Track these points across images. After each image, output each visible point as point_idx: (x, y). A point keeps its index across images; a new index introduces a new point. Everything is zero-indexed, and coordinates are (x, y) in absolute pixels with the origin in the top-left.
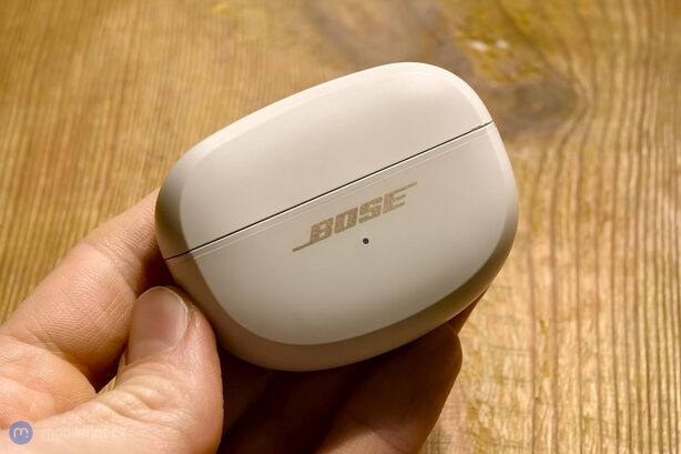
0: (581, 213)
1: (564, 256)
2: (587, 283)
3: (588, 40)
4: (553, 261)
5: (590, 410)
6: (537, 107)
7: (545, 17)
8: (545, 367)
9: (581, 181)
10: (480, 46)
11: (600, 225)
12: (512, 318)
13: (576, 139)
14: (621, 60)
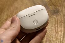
0: (60, 22)
1: (59, 26)
2: (61, 29)
3: (60, 5)
4: (57, 27)
5: (61, 41)
6: (56, 12)
7: (56, 3)
8: (57, 37)
9: (60, 19)
10: (50, 6)
11: (62, 23)
12: (54, 32)
13: (59, 15)
14: (64, 7)
